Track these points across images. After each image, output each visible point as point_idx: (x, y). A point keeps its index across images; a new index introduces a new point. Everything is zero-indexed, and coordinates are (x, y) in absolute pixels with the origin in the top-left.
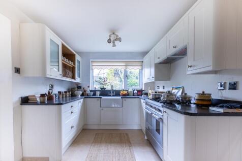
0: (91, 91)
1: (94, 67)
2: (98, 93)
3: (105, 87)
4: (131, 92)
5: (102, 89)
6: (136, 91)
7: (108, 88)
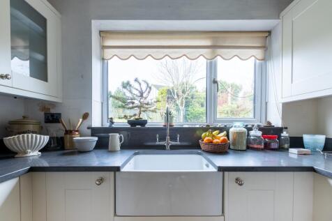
0: (94, 131)
1: (108, 53)
2: (116, 139)
3: (144, 116)
4: (239, 134)
5: (133, 123)
6: (256, 133)
7: (155, 120)
